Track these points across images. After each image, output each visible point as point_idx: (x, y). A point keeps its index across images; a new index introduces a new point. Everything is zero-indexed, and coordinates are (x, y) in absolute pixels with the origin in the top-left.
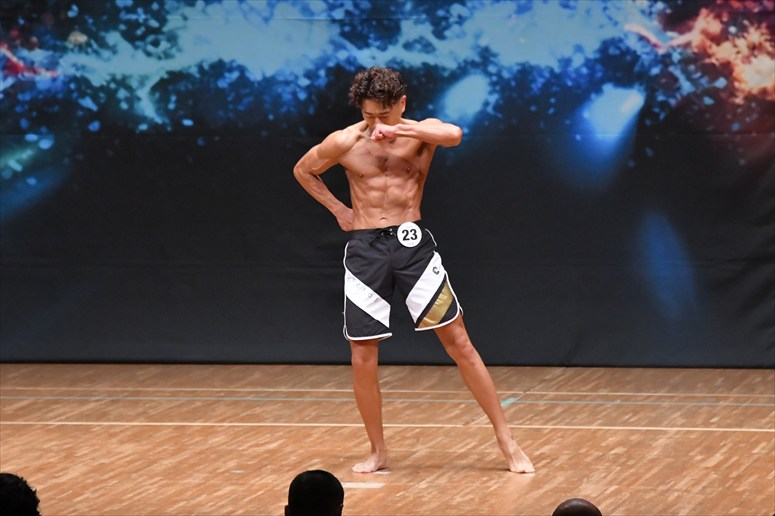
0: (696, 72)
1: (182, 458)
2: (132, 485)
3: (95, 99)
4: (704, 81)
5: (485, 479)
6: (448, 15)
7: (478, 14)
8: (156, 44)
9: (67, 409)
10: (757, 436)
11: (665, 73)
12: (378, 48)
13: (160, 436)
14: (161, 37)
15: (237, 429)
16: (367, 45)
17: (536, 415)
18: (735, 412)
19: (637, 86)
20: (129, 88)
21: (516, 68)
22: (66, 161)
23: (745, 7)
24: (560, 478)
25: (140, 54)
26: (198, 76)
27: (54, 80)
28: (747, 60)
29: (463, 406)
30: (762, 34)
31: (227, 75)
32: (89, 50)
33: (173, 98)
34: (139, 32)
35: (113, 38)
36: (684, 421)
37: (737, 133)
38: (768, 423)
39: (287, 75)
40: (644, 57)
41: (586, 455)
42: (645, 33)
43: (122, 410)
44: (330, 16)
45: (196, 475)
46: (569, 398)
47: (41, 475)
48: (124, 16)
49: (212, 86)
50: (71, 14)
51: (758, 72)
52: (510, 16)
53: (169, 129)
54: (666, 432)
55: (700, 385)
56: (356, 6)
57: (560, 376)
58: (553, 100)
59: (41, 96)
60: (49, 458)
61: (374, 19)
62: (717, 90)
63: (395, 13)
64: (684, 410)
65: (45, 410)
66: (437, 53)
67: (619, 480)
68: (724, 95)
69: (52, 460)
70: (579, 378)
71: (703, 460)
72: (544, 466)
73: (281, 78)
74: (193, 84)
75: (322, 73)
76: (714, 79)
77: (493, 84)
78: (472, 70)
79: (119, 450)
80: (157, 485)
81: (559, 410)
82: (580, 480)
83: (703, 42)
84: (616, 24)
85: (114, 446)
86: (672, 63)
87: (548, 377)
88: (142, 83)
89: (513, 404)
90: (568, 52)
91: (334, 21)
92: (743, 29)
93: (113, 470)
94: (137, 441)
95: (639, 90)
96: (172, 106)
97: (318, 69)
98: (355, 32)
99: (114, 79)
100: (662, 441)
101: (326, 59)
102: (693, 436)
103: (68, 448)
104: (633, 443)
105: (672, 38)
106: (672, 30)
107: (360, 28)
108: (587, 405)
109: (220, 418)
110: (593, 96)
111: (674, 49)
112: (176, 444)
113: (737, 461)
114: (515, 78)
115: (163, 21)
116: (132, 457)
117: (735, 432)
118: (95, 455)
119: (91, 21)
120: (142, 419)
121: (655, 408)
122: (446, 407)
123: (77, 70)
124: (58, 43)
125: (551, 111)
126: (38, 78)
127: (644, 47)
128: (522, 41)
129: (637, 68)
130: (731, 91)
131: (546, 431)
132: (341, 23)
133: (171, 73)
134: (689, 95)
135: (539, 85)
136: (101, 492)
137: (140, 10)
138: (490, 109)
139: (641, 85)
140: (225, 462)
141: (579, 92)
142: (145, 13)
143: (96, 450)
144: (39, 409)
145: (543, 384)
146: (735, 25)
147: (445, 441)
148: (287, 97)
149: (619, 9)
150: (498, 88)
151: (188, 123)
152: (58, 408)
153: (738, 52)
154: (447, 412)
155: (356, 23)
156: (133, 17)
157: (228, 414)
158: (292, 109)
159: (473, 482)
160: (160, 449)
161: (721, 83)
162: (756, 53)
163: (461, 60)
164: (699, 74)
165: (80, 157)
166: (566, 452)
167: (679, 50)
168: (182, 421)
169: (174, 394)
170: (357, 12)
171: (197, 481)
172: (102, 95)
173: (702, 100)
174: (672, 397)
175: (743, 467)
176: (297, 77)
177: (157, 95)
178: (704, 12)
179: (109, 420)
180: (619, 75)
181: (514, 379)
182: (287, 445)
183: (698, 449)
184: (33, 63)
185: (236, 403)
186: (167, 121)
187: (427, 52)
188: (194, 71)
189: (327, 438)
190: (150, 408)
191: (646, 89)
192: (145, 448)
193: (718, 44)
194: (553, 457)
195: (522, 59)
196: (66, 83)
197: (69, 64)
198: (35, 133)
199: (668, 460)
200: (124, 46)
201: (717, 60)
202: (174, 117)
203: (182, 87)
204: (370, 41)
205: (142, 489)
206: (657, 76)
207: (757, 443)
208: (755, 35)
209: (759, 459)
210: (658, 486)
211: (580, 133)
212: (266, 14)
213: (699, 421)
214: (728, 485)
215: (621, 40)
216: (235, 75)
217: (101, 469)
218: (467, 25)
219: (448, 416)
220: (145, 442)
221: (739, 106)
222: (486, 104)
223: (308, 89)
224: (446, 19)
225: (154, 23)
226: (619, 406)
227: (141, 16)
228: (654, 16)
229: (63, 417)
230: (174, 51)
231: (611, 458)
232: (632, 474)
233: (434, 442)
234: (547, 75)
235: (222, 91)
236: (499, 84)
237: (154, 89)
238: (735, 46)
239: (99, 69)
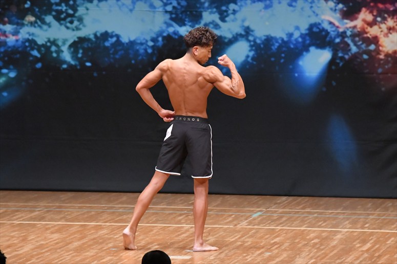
0: (359, 41)
1: (85, 241)
2: (57, 256)
3: (39, 51)
4: (363, 46)
5: (245, 255)
6: (228, 10)
7: (244, 9)
8: (71, 22)
9: (23, 215)
10: (389, 235)
11: (343, 42)
12: (190, 26)
13: (73, 229)
14: (74, 19)
15: (113, 227)
16: (185, 25)
17: (272, 222)
18: (379, 221)
19: (328, 49)
20: (57, 46)
21: (264, 38)
22: (23, 83)
23: (386, 7)
24: (285, 255)
25: (63, 28)
26: (94, 40)
27: (17, 41)
28: (386, 35)
29: (233, 216)
30: (395, 22)
31: (110, 39)
32: (36, 25)
33: (81, 51)
34: (62, 16)
35: (49, 19)
36: (351, 226)
37: (381, 74)
38: (395, 228)
39: (142, 40)
40: (332, 33)
41: (299, 243)
42: (332, 20)
43: (52, 216)
44: (164, 9)
45: (91, 250)
46: (289, 213)
47: (9, 250)
48: (55, 7)
49: (102, 45)
50: (26, 6)
51: (392, 42)
52: (261, 11)
53: (78, 67)
54: (341, 232)
55: (359, 207)
56: (179, 4)
57: (284, 201)
58: (283, 55)
59: (10, 49)
60: (14, 241)
61: (189, 11)
62: (371, 51)
63: (199, 8)
64: (350, 220)
65: (12, 215)
66: (222, 29)
67: (316, 257)
68: (374, 54)
69: (15, 242)
70: (295, 202)
71: (360, 247)
72: (276, 248)
73: (139, 42)
74: (92, 44)
75: (160, 39)
76: (369, 45)
77: (251, 46)
78: (240, 39)
79: (50, 237)
80: (71, 256)
81: (284, 219)
82: (295, 257)
83: (363, 26)
84: (317, 15)
85: (49, 235)
86: (347, 37)
87: (278, 202)
88: (64, 43)
89: (260, 216)
90: (291, 30)
91: (166, 12)
92: (384, 19)
93: (47, 248)
94: (60, 232)
95: (329, 51)
96: (80, 55)
97: (158, 37)
98: (177, 17)
99: (49, 41)
100: (339, 236)
101: (163, 32)
102: (355, 234)
103: (24, 236)
104: (324, 237)
105: (347, 23)
106: (347, 19)
107: (180, 15)
108: (299, 217)
109: (105, 221)
110: (305, 53)
111: (347, 29)
112: (81, 234)
113: (379, 247)
114: (263, 43)
115: (75, 10)
116: (58, 241)
117: (377, 232)
118: (38, 239)
119: (37, 10)
120: (63, 220)
121: (335, 219)
122: (224, 217)
123: (30, 35)
124: (19, 21)
125: (282, 61)
126: (8, 40)
127: (332, 27)
128: (267, 23)
129: (328, 39)
130: (378, 51)
131: (277, 230)
132: (171, 13)
133: (79, 38)
134: (355, 53)
135: (276, 47)
136: (41, 259)
137: (63, 5)
138: (249, 59)
139: (330, 48)
140: (107, 244)
141: (297, 51)
142: (66, 6)
143: (38, 237)
144: (9, 215)
145: (276, 205)
146: (380, 17)
147: (224, 235)
148: (142, 51)
149: (318, 7)
150: (254, 48)
151: (88, 64)
152: (19, 214)
153: (382, 31)
154: (225, 219)
155: (179, 12)
156: (60, 8)
157: (109, 219)
158: (144, 58)
159: (239, 257)
160: (73, 237)
161: (372, 47)
162: (391, 31)
163: (234, 33)
164: (361, 43)
165: (31, 81)
166: (288, 241)
167: (350, 30)
168: (85, 222)
169: (80, 208)
170: (179, 7)
171: (92, 254)
172: (43, 49)
173: (362, 56)
174: (344, 213)
175: (382, 251)
176: (147, 41)
177: (72, 49)
178: (364, 9)
179: (45, 221)
180: (318, 42)
181: (260, 202)
182: (140, 236)
183: (358, 241)
184: (5, 32)
185: (113, 213)
186: (77, 63)
187: (216, 29)
188: (92, 37)
189: (161, 232)
190: (68, 215)
191: (333, 50)
192: (64, 236)
193: (371, 27)
194: (280, 244)
195: (267, 33)
196: (24, 43)
197: (25, 33)
198: (7, 68)
199: (342, 246)
200: (54, 23)
201: (370, 35)
202: (81, 62)
203: (85, 45)
204: (186, 22)
205: (63, 258)
206: (338, 43)
207: (389, 238)
208: (390, 22)
209: (390, 246)
210: (337, 260)
211: (297, 73)
212: (131, 7)
213: (359, 226)
214: (373, 260)
215: (320, 24)
216: (114, 39)
217: (41, 247)
218: (238, 15)
219: (225, 221)
220: (64, 233)
221: (382, 60)
222: (248, 56)
223: (153, 47)
224: (226, 11)
225: (71, 12)
226: (317, 217)
227: (64, 8)
228: (337, 11)
229: (21, 219)
230: (81, 26)
231: (312, 244)
232: (323, 254)
233: (218, 235)
234: (280, 42)
235: (107, 48)
236: (255, 46)
237: (70, 46)
238: (380, 28)
239: (41, 35)
